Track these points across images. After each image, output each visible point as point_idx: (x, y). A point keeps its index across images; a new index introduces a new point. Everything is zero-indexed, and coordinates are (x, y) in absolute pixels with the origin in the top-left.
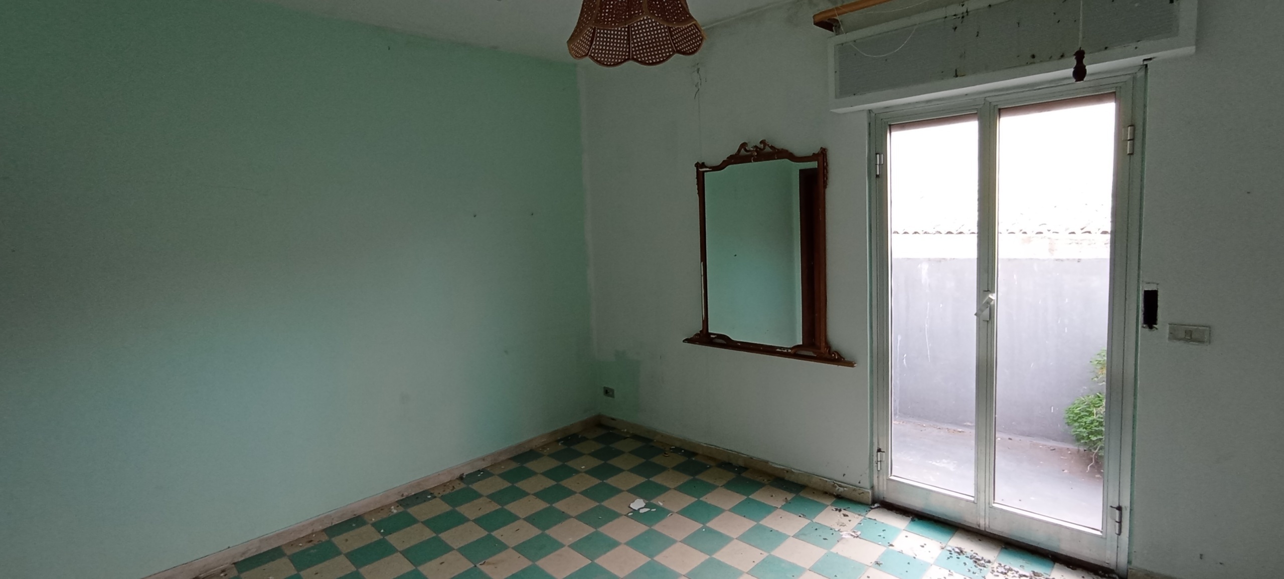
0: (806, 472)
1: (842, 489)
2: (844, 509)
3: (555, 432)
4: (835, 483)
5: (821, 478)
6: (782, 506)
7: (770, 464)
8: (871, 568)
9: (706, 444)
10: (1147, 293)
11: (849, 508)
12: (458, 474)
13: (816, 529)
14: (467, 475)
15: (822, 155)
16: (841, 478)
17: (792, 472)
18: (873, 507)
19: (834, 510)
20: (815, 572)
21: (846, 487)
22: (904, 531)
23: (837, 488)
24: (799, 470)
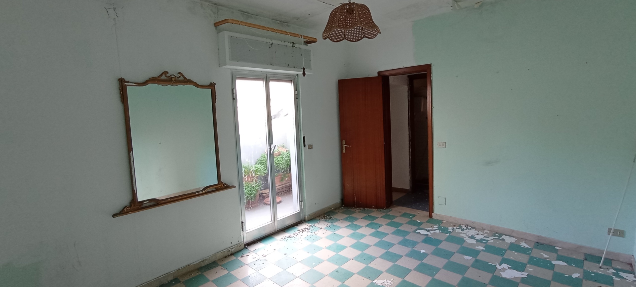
0: (213, 255)
1: (233, 249)
4: (229, 249)
5: (222, 252)
6: (228, 271)
7: (192, 264)
16: (231, 245)
17: (206, 260)
18: (246, 248)
19: (241, 257)
21: (234, 248)
23: (231, 251)
24: (210, 256)
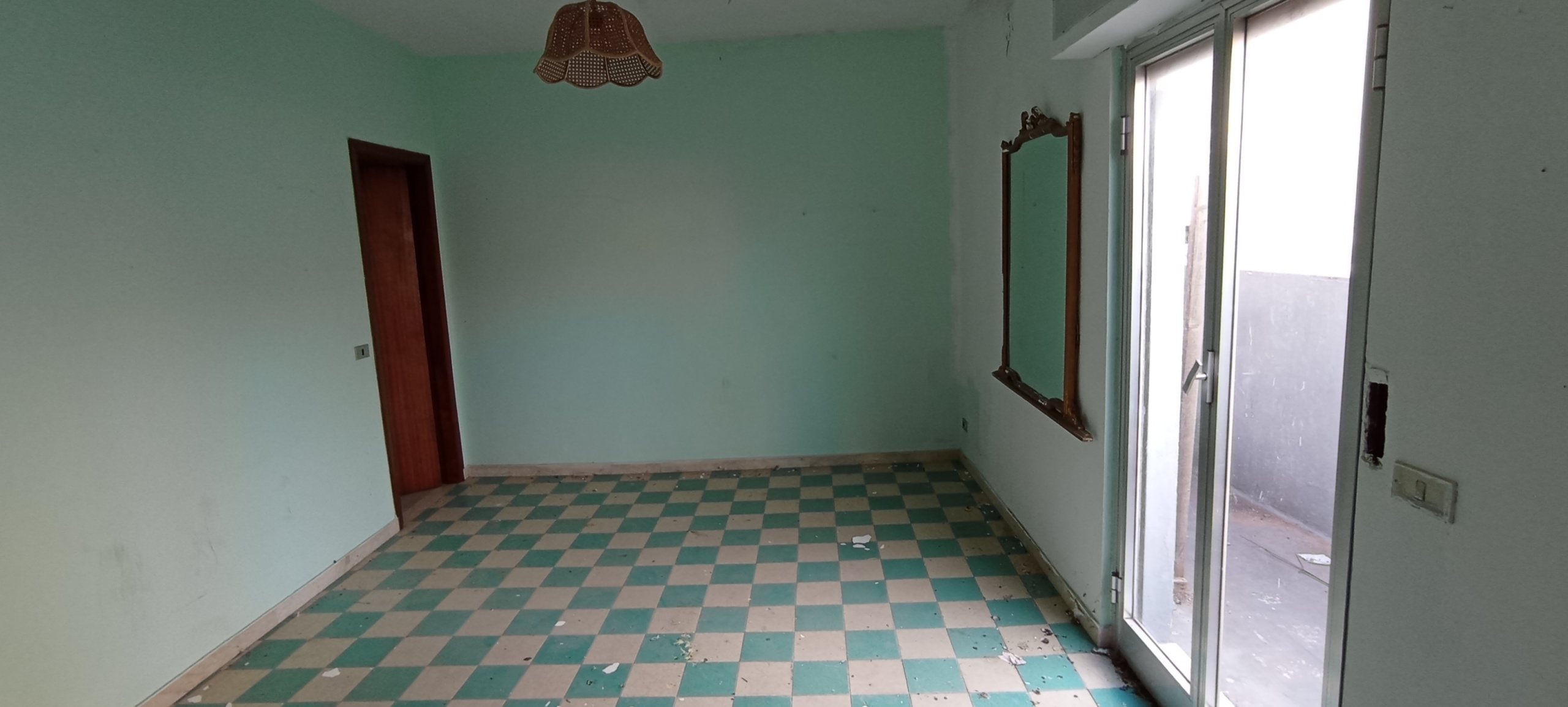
0: (1061, 577)
2: (1056, 636)
3: (894, 454)
4: (1076, 602)
5: (1069, 590)
6: (994, 600)
7: (1041, 554)
8: (967, 694)
9: (1009, 509)
10: (1373, 386)
11: (1066, 637)
12: (772, 465)
13: (984, 636)
14: (781, 469)
15: (1072, 124)
17: (1052, 572)
18: (1095, 650)
19: (1043, 630)
20: (903, 664)
21: (1083, 612)
22: (1087, 691)
24: (1058, 572)
